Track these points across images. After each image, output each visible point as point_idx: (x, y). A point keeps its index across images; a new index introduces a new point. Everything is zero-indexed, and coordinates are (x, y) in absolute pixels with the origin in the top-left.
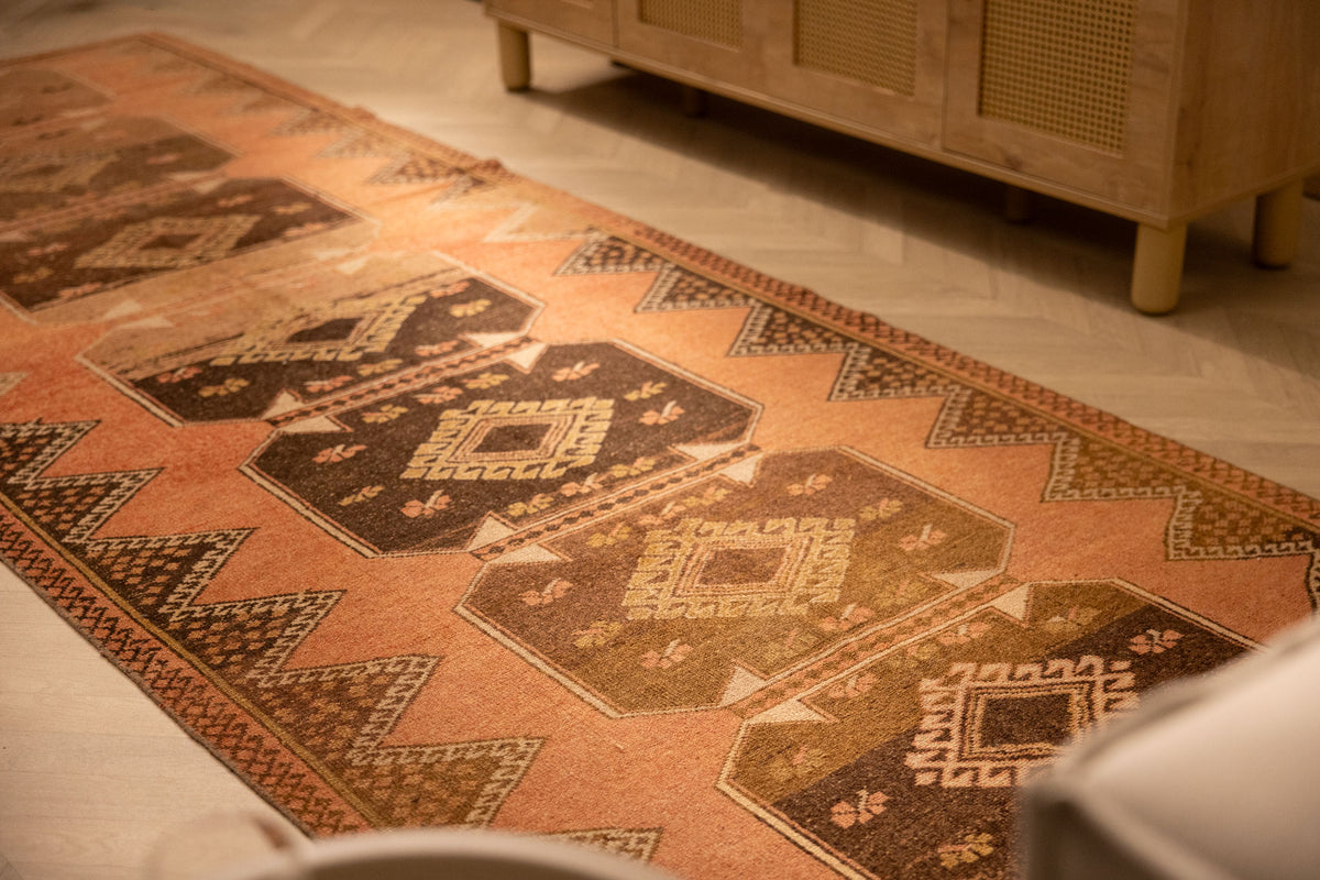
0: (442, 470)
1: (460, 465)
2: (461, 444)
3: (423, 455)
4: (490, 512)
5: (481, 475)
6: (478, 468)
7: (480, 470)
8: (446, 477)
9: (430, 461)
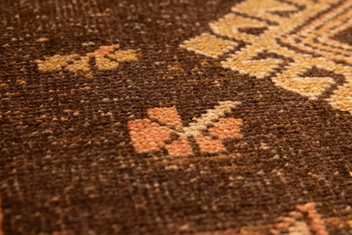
0: (262, 56)
1: (297, 57)
2: (319, 15)
3: (245, 16)
4: (309, 206)
5: (328, 93)
6: (329, 74)
7: (331, 80)
8: (260, 75)
9: (250, 31)
